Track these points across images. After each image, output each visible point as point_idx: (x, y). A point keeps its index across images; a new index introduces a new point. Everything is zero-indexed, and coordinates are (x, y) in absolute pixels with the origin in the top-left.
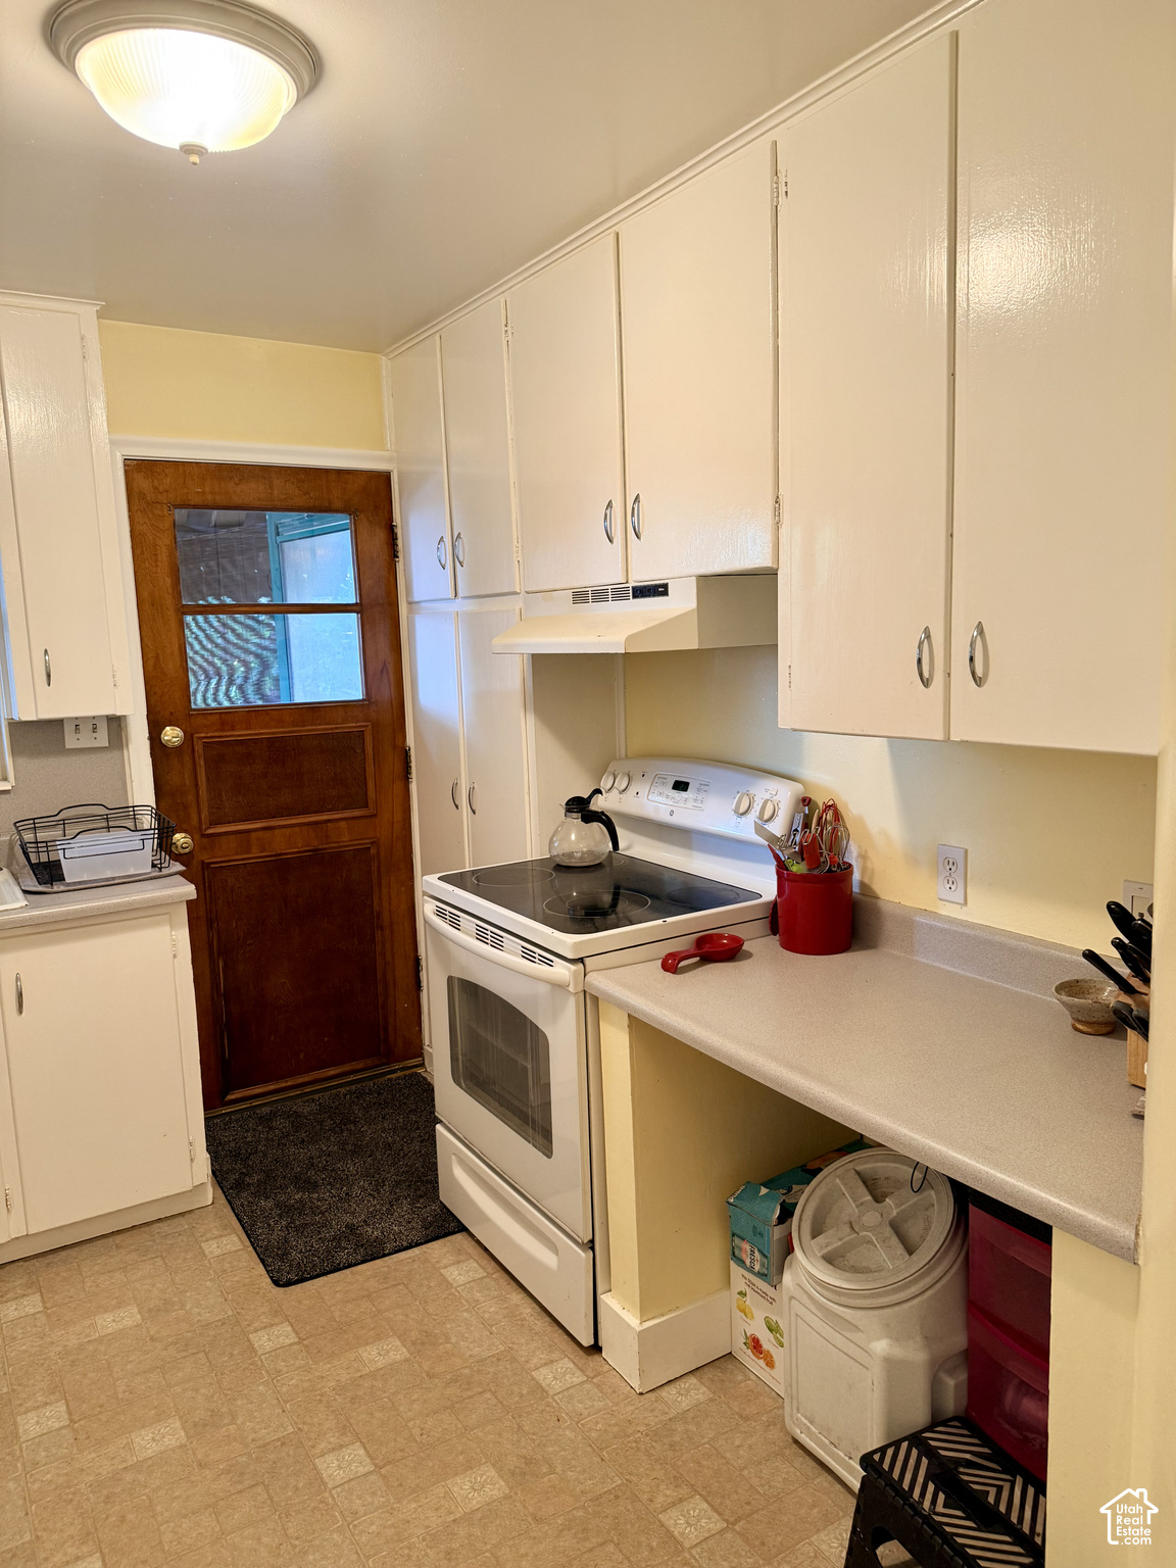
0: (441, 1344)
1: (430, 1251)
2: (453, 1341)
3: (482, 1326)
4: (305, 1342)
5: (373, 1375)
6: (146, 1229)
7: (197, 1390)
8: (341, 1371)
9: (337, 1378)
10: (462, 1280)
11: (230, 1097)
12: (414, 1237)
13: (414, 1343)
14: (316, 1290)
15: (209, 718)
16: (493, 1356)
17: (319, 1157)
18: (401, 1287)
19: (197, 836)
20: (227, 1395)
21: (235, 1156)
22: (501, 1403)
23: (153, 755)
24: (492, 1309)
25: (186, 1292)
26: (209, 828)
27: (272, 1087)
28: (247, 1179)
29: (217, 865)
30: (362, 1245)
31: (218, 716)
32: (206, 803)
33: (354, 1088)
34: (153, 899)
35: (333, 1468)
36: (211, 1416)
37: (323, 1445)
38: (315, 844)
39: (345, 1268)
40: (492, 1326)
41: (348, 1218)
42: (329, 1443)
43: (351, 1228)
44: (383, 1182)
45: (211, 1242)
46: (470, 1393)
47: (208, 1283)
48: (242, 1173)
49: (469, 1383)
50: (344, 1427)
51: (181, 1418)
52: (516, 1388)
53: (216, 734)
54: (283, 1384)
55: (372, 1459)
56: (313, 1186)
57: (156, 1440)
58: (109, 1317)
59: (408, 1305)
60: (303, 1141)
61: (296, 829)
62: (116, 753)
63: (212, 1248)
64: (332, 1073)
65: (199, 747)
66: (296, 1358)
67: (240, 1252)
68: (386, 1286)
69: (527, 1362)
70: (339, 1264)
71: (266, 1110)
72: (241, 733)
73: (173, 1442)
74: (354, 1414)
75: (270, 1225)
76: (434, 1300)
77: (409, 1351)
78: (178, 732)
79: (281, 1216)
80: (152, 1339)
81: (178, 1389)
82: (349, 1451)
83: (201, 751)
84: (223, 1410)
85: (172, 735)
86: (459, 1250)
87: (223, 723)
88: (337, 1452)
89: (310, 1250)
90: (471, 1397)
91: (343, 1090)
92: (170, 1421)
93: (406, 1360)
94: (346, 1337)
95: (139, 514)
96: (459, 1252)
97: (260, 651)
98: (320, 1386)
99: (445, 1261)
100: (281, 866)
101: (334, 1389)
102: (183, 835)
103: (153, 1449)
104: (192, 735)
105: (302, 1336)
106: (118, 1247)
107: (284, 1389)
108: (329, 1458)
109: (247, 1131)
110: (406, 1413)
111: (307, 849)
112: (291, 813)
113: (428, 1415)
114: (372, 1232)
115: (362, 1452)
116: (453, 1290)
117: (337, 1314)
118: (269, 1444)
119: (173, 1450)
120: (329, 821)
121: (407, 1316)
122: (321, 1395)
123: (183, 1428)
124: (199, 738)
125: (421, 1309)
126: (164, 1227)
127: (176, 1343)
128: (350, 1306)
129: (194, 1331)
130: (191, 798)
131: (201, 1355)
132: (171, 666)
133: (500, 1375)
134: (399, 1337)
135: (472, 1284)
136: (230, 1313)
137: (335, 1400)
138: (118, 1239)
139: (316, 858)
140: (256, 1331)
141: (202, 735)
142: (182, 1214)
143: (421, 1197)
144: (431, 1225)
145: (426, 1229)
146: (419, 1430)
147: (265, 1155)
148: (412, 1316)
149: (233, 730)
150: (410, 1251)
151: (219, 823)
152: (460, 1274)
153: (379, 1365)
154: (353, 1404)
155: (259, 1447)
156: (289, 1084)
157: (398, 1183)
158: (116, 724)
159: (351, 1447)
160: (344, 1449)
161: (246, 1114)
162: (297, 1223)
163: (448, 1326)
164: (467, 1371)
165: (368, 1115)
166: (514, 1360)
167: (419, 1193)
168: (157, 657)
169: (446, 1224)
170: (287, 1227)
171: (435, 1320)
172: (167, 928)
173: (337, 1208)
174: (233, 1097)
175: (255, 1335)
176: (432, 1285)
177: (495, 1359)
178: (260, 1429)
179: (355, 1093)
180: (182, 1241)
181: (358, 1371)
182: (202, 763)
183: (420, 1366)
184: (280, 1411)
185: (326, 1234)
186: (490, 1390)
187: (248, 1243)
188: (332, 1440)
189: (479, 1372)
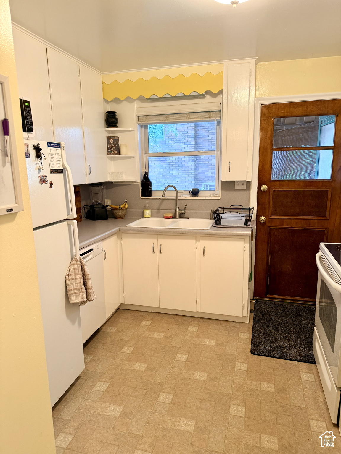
0: (286, 394)
1: (301, 365)
2: (290, 395)
3: (302, 396)
4: (248, 372)
5: (260, 391)
6: (229, 322)
7: (215, 369)
8: (253, 385)
9: (251, 386)
10: (306, 379)
11: (268, 296)
12: (298, 358)
13: (278, 389)
14: (260, 359)
15: (276, 183)
16: (300, 407)
17: (285, 323)
18: (285, 371)
19: (267, 218)
20: (221, 374)
21: (262, 313)
22: (293, 422)
23: (258, 193)
24: (310, 393)
25: (228, 343)
26: (271, 216)
27: (281, 297)
28: (261, 320)
29: (272, 228)
30: (281, 353)
31: (279, 183)
32: (271, 209)
33: (308, 306)
34: (239, 234)
35: (234, 409)
36: (215, 377)
37: (235, 402)
38: (305, 226)
39: (272, 357)
40: (306, 398)
41: (281, 343)
42: (237, 402)
43: (281, 346)
44: (299, 338)
45: (242, 333)
46: (285, 414)
47: (235, 343)
48: (261, 318)
49: (287, 410)
50: (244, 401)
51: (208, 374)
52: (301, 421)
53: (277, 188)
54: (236, 380)
55: (245, 414)
56: (277, 330)
57: (200, 376)
58: (208, 340)
59: (284, 377)
60: (283, 316)
61: (300, 220)
62: (248, 191)
63: (242, 335)
64: (301, 299)
65: (271, 192)
66: (243, 375)
67: (248, 339)
68: (281, 368)
69: (310, 415)
70: (271, 355)
71: (278, 303)
72: (285, 188)
73: (203, 379)
74: (249, 399)
75: (259, 335)
76: (292, 380)
77: (275, 390)
78: (266, 187)
79: (263, 334)
80: (214, 351)
81: (212, 367)
82: (241, 408)
83: (272, 193)
84: (218, 378)
85: (264, 187)
86: (311, 369)
87: (280, 185)
88: (238, 406)
89: (265, 347)
90: (285, 415)
91: (304, 306)
92: (205, 373)
93: (273, 393)
94: (260, 376)
95: (263, 121)
96: (310, 370)
97: (312, 163)
98: (245, 386)
99: (304, 370)
100: (293, 232)
101: (247, 389)
102: (264, 217)
103: (198, 378)
104: (270, 188)
105: (249, 370)
106: (221, 324)
107: (235, 381)
108: (235, 406)
109: (269, 307)
110: (263, 407)
111: (302, 227)
112: (298, 215)
113: (268, 412)
114: (286, 351)
115: (244, 410)
116: (301, 380)
117: (262, 369)
118: (223, 393)
119: (202, 381)
120: (311, 219)
121: (281, 380)
122: (243, 388)
123: (207, 377)
124: (272, 189)
125: (287, 380)
126: (234, 324)
127: (218, 355)
128: (267, 369)
129: (224, 354)
130: (267, 206)
131: (222, 361)
132: (267, 167)
133: (298, 414)
134: (275, 385)
135: (308, 381)
136: (235, 354)
137: (246, 392)
138: (222, 322)
139: (304, 231)
140: (238, 362)
141: (273, 188)
142: (240, 323)
143: (308, 347)
144: (306, 357)
145: (303, 357)
146: (263, 414)
147: (270, 315)
148: (283, 381)
149: (283, 187)
150: (294, 362)
151: (274, 215)
152: (306, 377)
153: (264, 389)
154: (250, 396)
155: (220, 392)
156: (287, 298)
157: (303, 340)
158: (249, 183)
159: (242, 407)
160: (240, 406)
161: (272, 302)
162: (267, 338)
163: (292, 390)
164: (289, 406)
165: (307, 316)
166: (306, 412)
167: (308, 346)
168: (263, 164)
169: (311, 359)
170: (263, 338)
171: (289, 386)
172: (243, 243)
173: (280, 339)
174: (269, 296)
175: (238, 363)
176: (295, 375)
177: (300, 408)
178: (223, 388)
179: (307, 308)
180: (236, 330)
181: (257, 388)
182: (272, 196)
183: (276, 397)
184: (231, 386)
185: (273, 345)
186: (292, 417)
187: (251, 338)
188: (238, 402)
189: (292, 409)
